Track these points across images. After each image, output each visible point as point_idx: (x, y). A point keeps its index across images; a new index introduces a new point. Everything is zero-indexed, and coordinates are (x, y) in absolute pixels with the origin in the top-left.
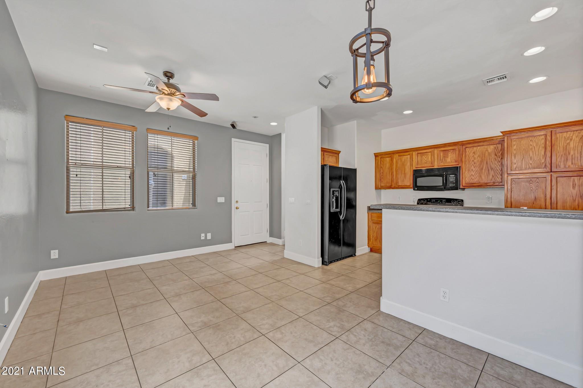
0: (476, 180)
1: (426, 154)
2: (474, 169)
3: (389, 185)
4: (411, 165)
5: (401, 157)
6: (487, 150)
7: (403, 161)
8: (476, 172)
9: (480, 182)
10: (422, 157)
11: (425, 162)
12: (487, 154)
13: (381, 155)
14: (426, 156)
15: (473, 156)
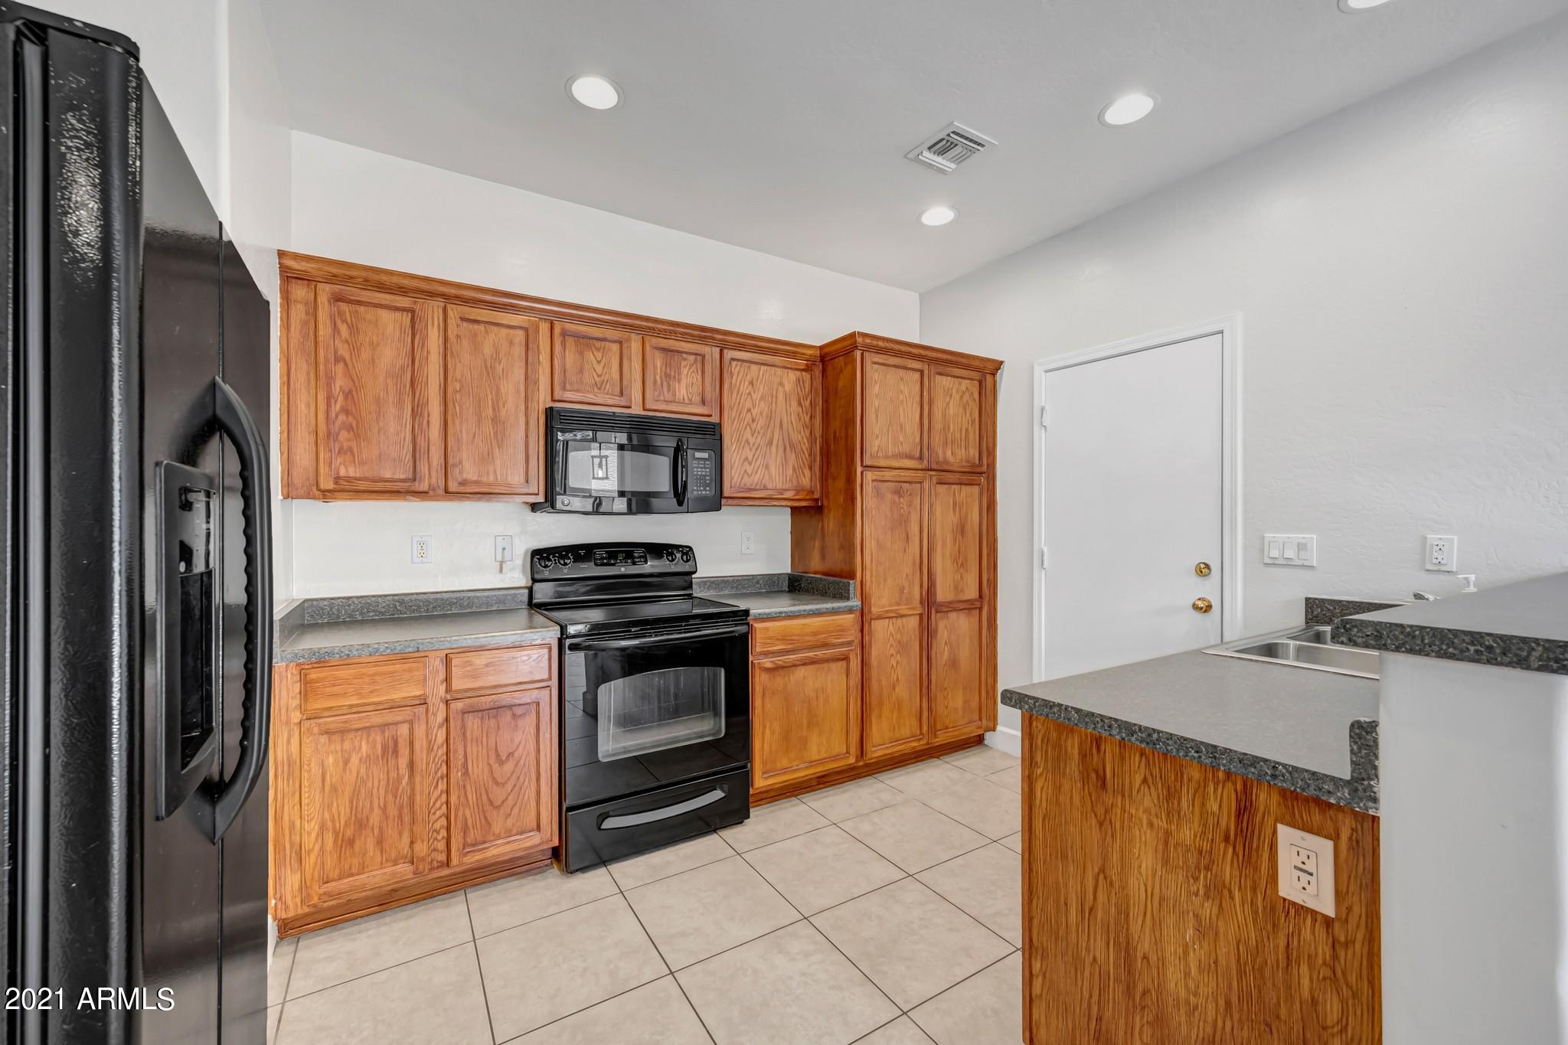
0: (757, 478)
1: (598, 344)
2: (752, 441)
3: (402, 476)
4: (529, 380)
5: (476, 326)
6: (781, 384)
7: (488, 350)
8: (756, 450)
9: (765, 486)
10: (581, 353)
11: (597, 379)
12: (781, 397)
13: (332, 279)
14: (599, 355)
15: (750, 393)
